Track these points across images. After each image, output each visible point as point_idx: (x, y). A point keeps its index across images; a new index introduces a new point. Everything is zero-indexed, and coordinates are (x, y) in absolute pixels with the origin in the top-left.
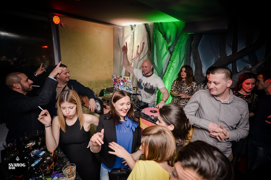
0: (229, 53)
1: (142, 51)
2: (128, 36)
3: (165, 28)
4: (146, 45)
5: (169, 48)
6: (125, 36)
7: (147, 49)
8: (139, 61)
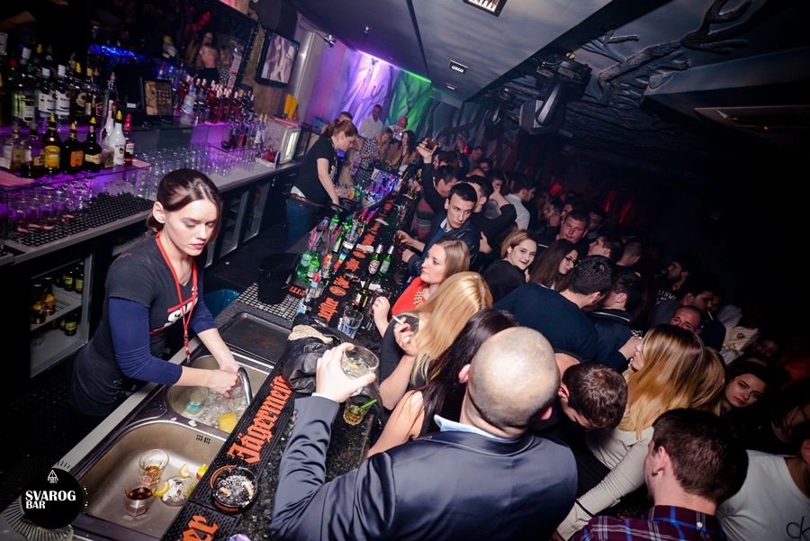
0: (455, 125)
1: (377, 94)
2: (363, 69)
3: (410, 82)
4: (385, 90)
5: (408, 103)
6: (361, 66)
7: (385, 94)
8: (371, 104)
